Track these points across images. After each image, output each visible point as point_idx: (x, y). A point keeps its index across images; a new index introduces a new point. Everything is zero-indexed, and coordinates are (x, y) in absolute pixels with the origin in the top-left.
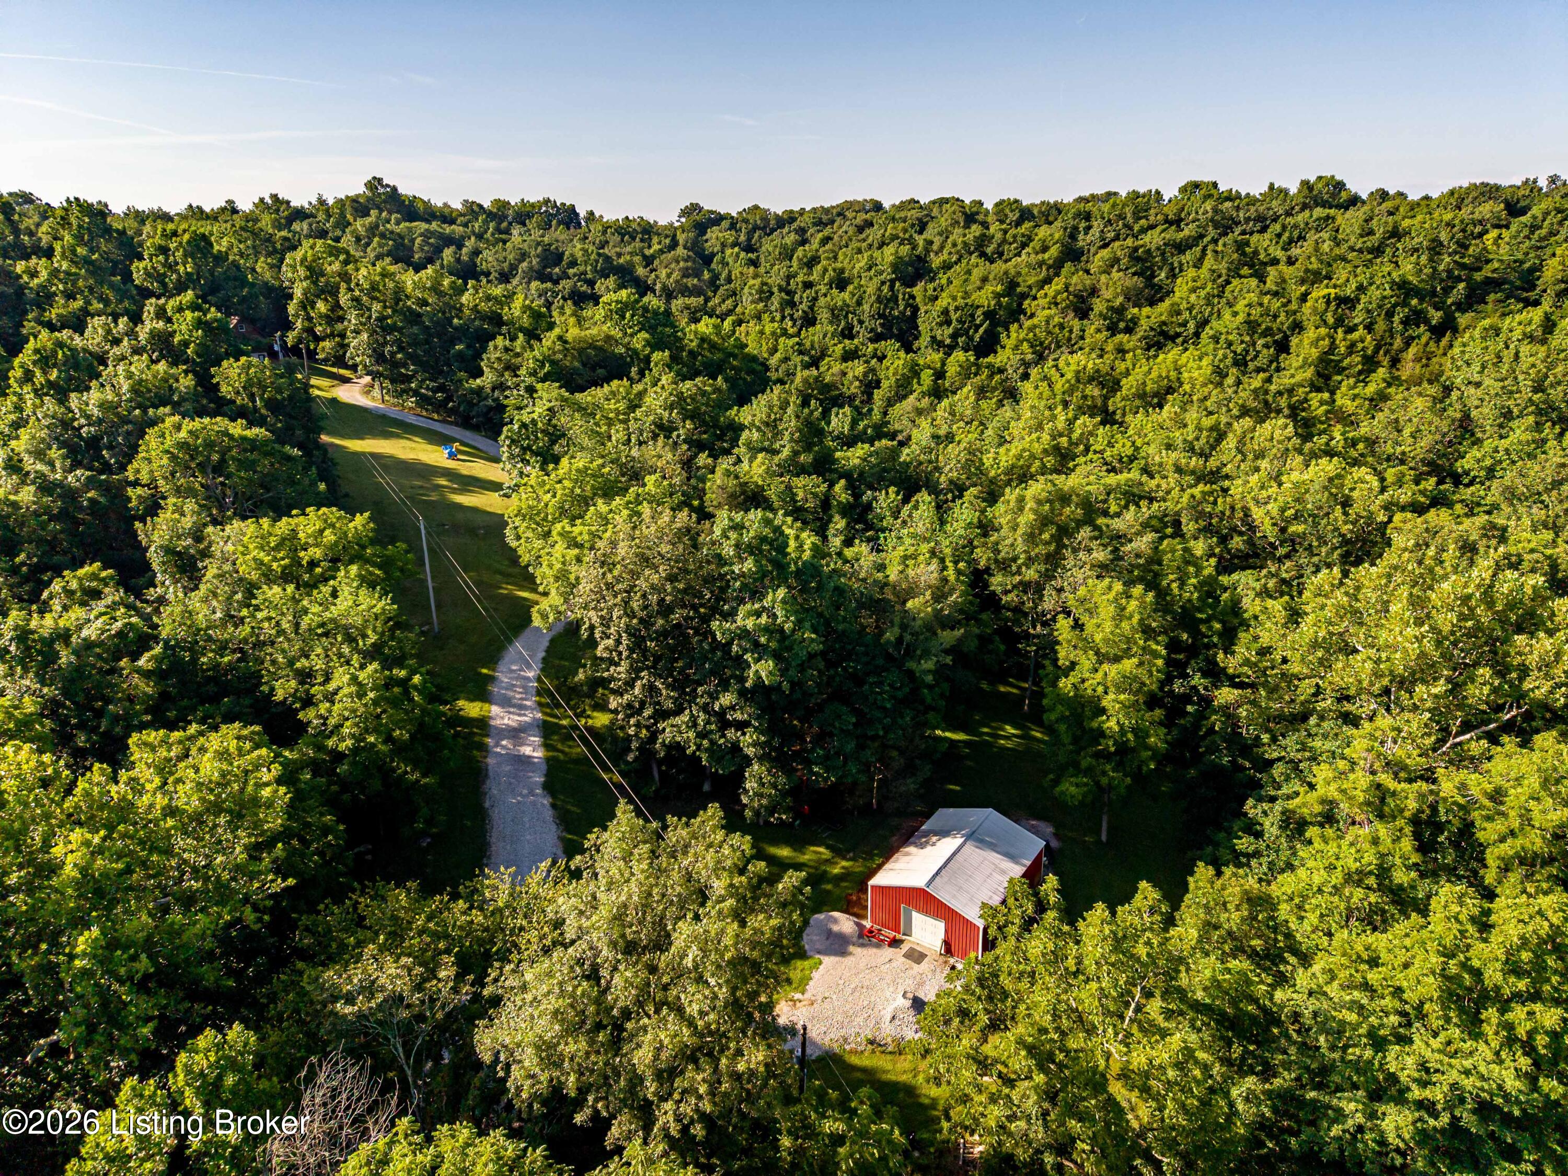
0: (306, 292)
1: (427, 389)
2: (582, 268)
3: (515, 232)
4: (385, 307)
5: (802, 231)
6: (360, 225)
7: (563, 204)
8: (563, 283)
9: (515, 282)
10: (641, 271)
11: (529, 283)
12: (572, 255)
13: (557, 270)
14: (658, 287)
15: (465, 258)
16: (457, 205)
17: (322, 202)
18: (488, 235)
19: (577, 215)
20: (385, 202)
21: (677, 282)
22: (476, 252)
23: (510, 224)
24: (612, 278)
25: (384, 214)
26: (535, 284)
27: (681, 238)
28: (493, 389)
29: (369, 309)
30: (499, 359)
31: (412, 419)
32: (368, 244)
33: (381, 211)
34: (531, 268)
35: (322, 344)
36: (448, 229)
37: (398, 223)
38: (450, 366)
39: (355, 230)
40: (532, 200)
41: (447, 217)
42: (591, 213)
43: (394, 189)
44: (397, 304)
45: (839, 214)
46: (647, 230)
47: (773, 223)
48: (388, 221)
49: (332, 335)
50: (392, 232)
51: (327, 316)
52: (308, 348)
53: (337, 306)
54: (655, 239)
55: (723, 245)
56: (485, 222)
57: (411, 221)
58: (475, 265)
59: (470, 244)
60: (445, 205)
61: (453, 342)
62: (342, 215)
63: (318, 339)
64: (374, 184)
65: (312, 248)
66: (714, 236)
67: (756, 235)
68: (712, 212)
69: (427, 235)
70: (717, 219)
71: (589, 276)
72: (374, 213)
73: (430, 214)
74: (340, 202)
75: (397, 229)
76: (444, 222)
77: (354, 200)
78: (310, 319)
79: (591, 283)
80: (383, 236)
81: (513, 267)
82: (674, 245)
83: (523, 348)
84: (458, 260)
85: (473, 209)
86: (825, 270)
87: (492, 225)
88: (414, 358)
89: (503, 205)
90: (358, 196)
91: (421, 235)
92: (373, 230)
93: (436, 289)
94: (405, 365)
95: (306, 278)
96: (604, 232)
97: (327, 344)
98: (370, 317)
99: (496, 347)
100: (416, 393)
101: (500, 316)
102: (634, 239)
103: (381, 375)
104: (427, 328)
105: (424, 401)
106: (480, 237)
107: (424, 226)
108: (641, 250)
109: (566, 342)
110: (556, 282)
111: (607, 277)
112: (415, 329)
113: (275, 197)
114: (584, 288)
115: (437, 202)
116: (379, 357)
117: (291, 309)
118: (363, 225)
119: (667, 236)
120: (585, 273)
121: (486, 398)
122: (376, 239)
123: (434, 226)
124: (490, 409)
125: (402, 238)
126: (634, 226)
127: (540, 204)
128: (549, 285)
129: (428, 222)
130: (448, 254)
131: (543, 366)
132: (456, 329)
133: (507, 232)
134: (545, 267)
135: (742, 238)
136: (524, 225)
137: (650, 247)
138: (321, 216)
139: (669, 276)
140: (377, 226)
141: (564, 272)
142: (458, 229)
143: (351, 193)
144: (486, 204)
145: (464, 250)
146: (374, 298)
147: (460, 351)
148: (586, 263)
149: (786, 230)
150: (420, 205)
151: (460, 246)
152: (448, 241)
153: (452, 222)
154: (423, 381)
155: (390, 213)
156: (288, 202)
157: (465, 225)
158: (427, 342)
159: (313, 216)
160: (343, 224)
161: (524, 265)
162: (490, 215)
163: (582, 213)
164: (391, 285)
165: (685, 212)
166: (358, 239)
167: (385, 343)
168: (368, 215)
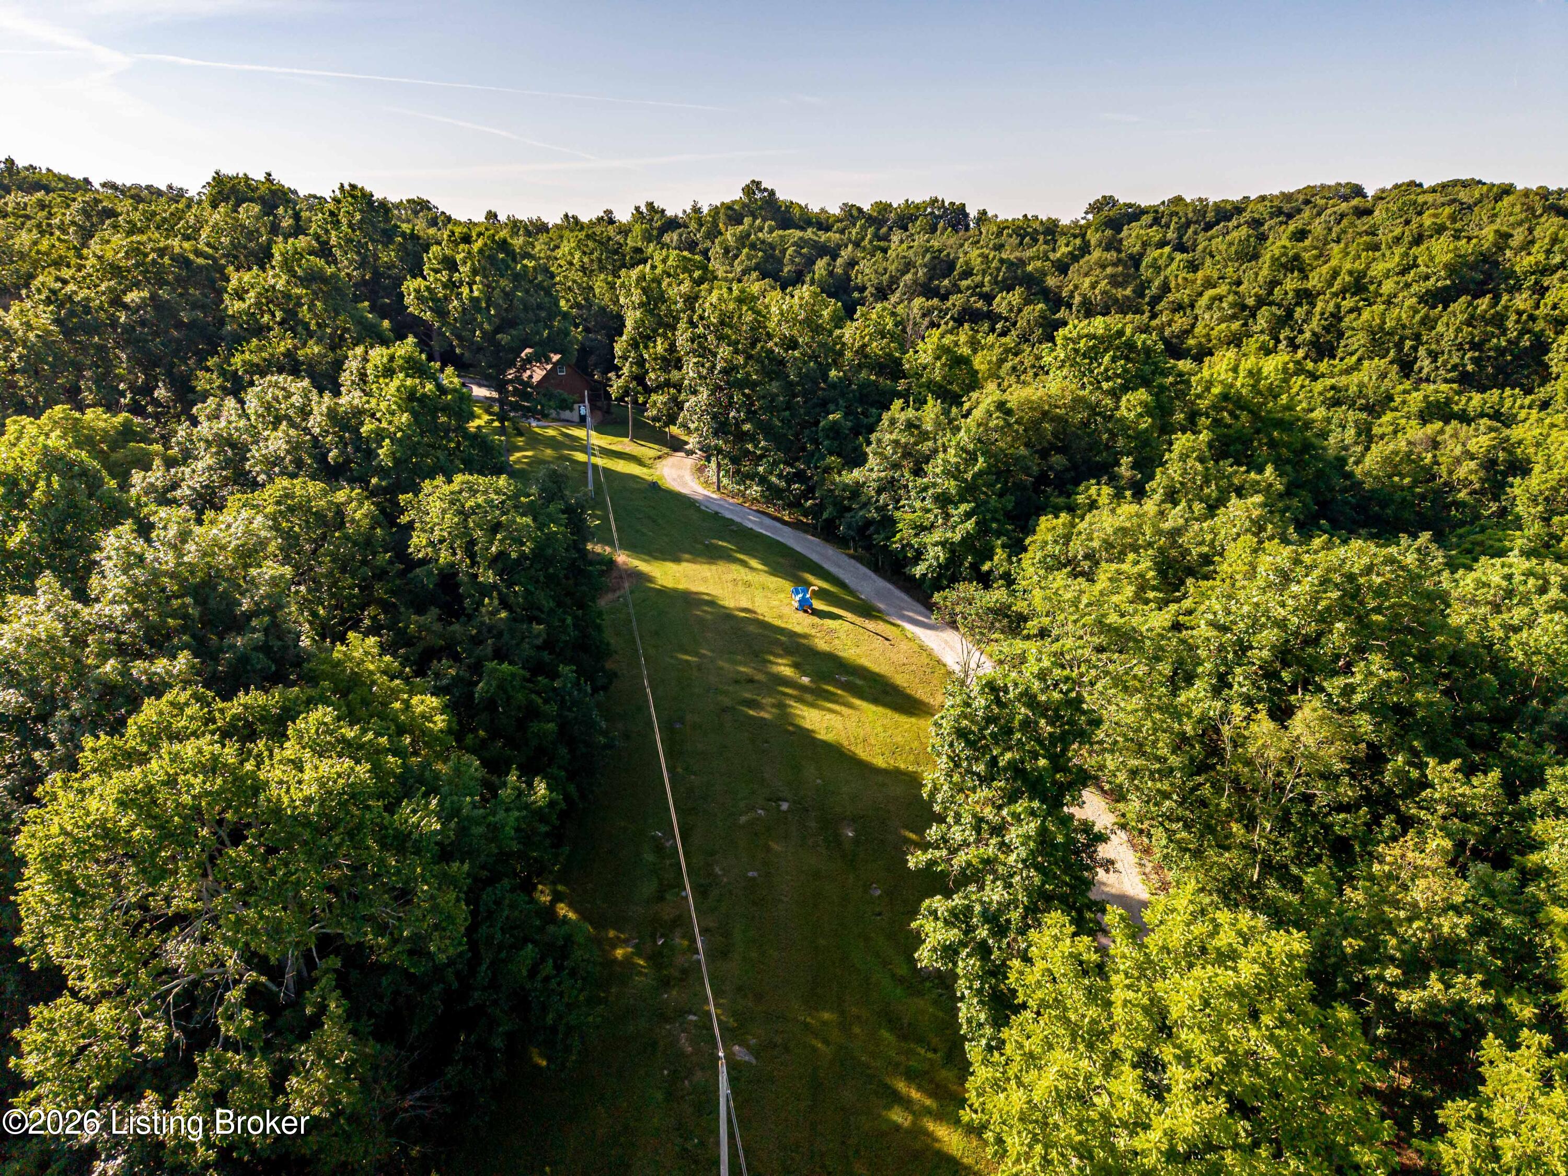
0: (639, 324)
1: (780, 476)
2: (978, 278)
3: (895, 238)
4: (736, 352)
5: (1256, 223)
6: (730, 235)
7: (952, 204)
8: (952, 298)
9: (893, 299)
10: (1051, 282)
11: (910, 300)
12: (967, 263)
13: (946, 282)
14: (1077, 300)
15: (839, 271)
16: (835, 210)
17: (696, 210)
18: (866, 242)
19: (966, 215)
20: (761, 208)
21: (1104, 293)
22: (852, 263)
23: (891, 229)
24: (1018, 290)
25: (758, 222)
26: (918, 302)
27: (1093, 237)
28: (879, 492)
29: (715, 355)
30: (896, 443)
31: (752, 521)
32: (736, 256)
33: (755, 218)
34: (915, 282)
35: (654, 397)
36: (823, 237)
37: (771, 231)
38: (816, 442)
39: (726, 240)
40: (918, 200)
41: (822, 223)
42: (984, 213)
43: (772, 193)
44: (753, 345)
45: (1307, 202)
46: (1051, 230)
47: (1210, 216)
48: (761, 229)
49: (668, 384)
50: (763, 242)
51: (664, 359)
52: (635, 402)
53: (672, 348)
54: (1062, 241)
55: (1145, 245)
56: (863, 228)
57: (785, 228)
58: (849, 279)
59: (846, 253)
60: (823, 210)
61: (824, 406)
62: (715, 224)
63: (648, 391)
64: (752, 188)
65: (664, 261)
66: (1132, 236)
67: (1190, 231)
68: (1130, 206)
69: (800, 244)
70: (1135, 214)
71: (987, 289)
72: (747, 220)
73: (807, 220)
74: (715, 211)
75: (769, 238)
76: (819, 229)
77: (729, 207)
78: (641, 362)
79: (988, 298)
80: (753, 246)
81: (894, 281)
82: (1085, 249)
83: (937, 424)
84: (831, 273)
85: (852, 213)
86: (1335, 274)
87: (870, 231)
88: (766, 429)
89: (883, 208)
90: (734, 202)
91: (794, 244)
92: (743, 239)
93: (811, 324)
94: (754, 440)
95: (641, 305)
96: (999, 234)
97: (659, 398)
98: (714, 366)
99: (893, 422)
100: (763, 480)
101: (898, 362)
102: (1036, 241)
103: (720, 451)
104: (791, 384)
105: (773, 494)
106: (857, 244)
107: (798, 234)
108: (1046, 253)
109: (1009, 412)
110: (944, 298)
111: (1009, 289)
112: (774, 387)
113: (650, 205)
114: (980, 304)
115: (815, 208)
116: (721, 427)
117: (619, 348)
118: (734, 235)
119: (1075, 237)
120: (982, 285)
121: (865, 505)
122: (745, 251)
123: (809, 233)
124: (869, 523)
125: (774, 249)
126: (1036, 225)
127: (925, 205)
128: (935, 301)
129: (803, 229)
130: (820, 266)
131: (972, 458)
132: (833, 386)
133: (886, 238)
134: (931, 279)
135: (1171, 235)
136: (906, 229)
137: (1054, 250)
138: (693, 226)
139: (1093, 286)
140: (749, 235)
141: (955, 285)
142: (834, 236)
143: (727, 200)
144: (866, 207)
145: (839, 261)
146: (720, 338)
147: (835, 422)
148: (984, 273)
149: (1234, 222)
150: (797, 212)
151: (834, 257)
152: (823, 250)
153: (828, 229)
154: (775, 464)
155: (764, 220)
156: (663, 211)
157: (842, 232)
158: (789, 406)
159: (686, 226)
160: (714, 234)
161: (908, 277)
162: (871, 220)
163: (972, 212)
164: (749, 317)
165: (1095, 208)
166: (727, 251)
167: (731, 404)
168: (741, 223)
